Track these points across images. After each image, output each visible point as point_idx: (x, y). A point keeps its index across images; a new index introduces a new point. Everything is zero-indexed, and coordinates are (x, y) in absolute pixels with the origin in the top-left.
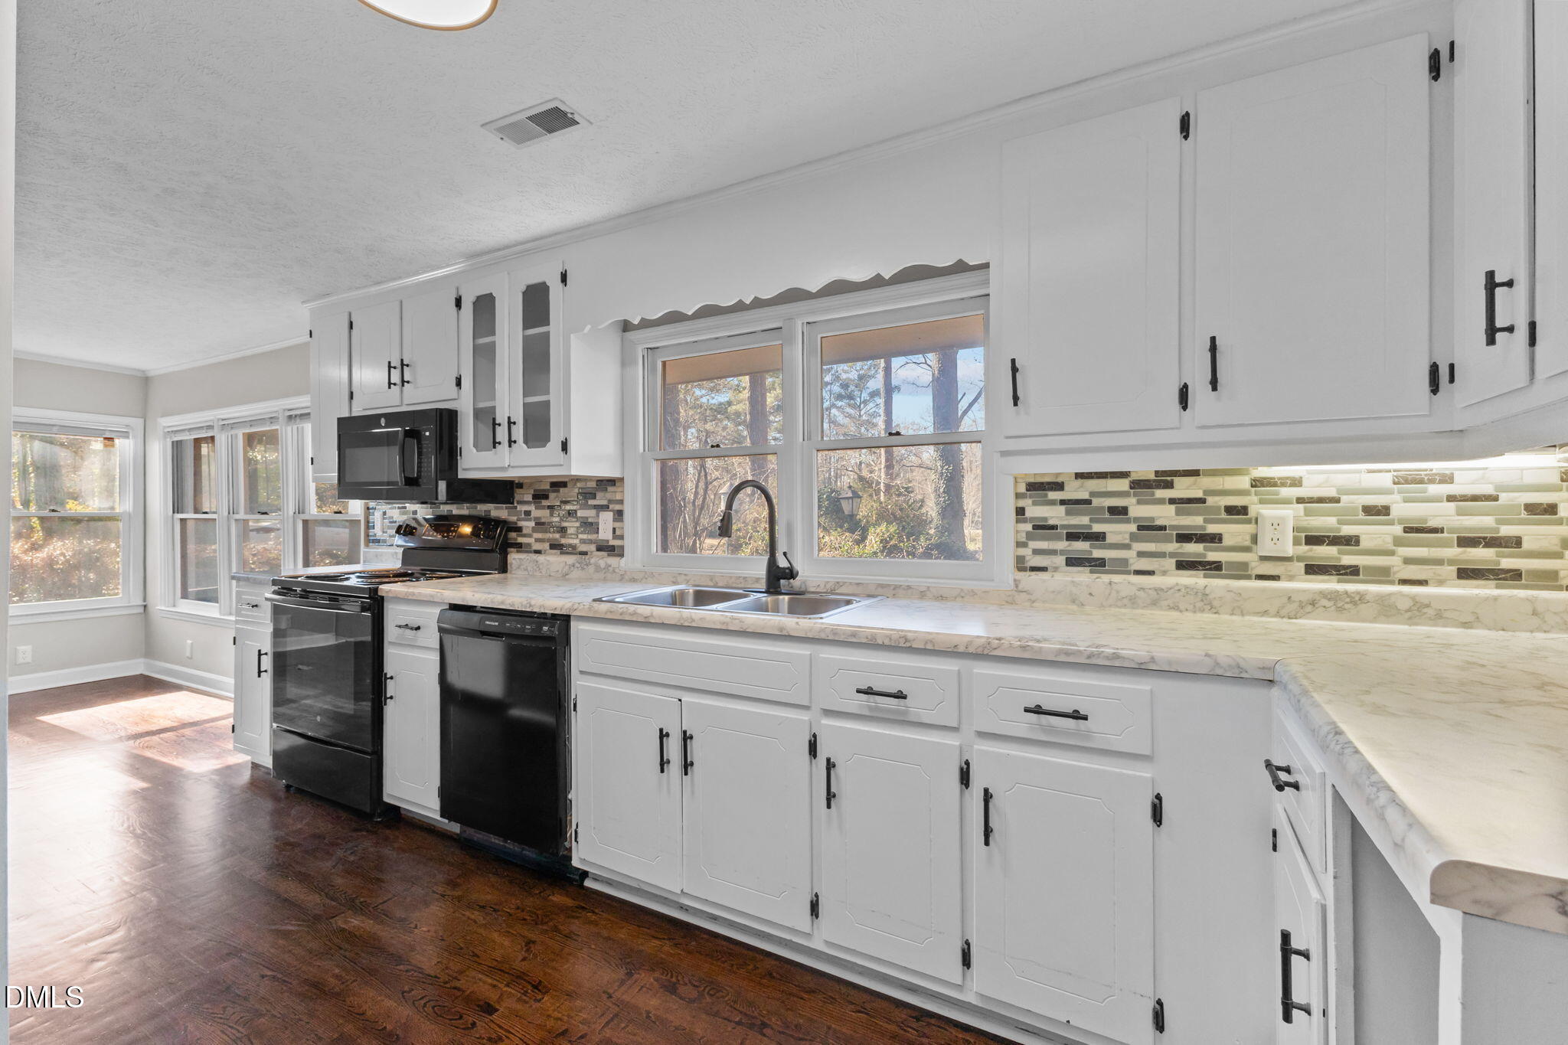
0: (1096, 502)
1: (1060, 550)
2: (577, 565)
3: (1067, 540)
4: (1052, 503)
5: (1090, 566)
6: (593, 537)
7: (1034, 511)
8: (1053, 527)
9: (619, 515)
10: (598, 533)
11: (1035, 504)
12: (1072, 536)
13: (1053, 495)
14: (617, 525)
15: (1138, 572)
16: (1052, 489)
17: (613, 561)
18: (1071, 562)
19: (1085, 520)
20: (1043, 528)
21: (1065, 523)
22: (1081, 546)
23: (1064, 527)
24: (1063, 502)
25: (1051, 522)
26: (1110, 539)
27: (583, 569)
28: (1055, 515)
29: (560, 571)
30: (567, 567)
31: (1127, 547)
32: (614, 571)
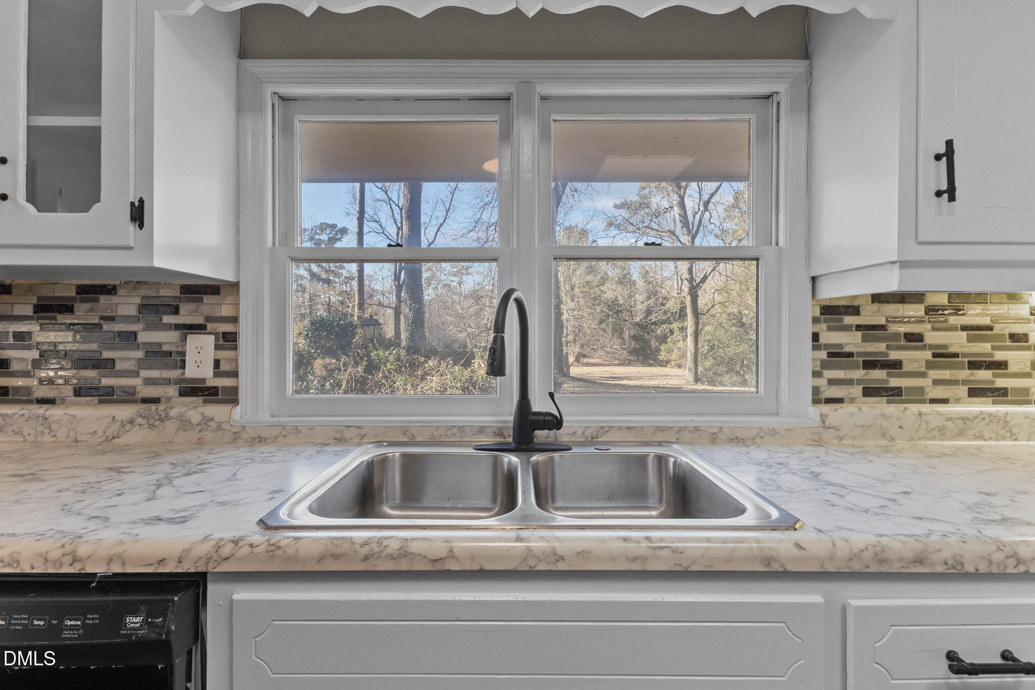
0: (893, 328)
1: (857, 380)
2: (140, 420)
3: (863, 369)
4: (848, 328)
5: (887, 396)
6: (175, 374)
7: (830, 338)
8: (850, 355)
9: (229, 340)
10: (183, 366)
11: (829, 329)
12: (869, 365)
13: (849, 320)
14: (224, 355)
15: (934, 401)
16: (846, 314)
17: (216, 411)
18: (868, 392)
19: (881, 347)
20: (837, 356)
21: (862, 350)
22: (878, 374)
23: (861, 354)
24: (859, 328)
25: (847, 349)
26: (906, 367)
27: (152, 426)
28: (851, 341)
29: (100, 432)
30: (116, 426)
31: (923, 375)
32: (219, 428)
